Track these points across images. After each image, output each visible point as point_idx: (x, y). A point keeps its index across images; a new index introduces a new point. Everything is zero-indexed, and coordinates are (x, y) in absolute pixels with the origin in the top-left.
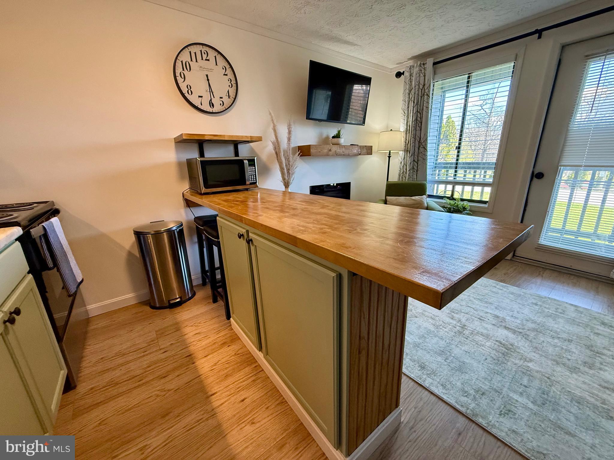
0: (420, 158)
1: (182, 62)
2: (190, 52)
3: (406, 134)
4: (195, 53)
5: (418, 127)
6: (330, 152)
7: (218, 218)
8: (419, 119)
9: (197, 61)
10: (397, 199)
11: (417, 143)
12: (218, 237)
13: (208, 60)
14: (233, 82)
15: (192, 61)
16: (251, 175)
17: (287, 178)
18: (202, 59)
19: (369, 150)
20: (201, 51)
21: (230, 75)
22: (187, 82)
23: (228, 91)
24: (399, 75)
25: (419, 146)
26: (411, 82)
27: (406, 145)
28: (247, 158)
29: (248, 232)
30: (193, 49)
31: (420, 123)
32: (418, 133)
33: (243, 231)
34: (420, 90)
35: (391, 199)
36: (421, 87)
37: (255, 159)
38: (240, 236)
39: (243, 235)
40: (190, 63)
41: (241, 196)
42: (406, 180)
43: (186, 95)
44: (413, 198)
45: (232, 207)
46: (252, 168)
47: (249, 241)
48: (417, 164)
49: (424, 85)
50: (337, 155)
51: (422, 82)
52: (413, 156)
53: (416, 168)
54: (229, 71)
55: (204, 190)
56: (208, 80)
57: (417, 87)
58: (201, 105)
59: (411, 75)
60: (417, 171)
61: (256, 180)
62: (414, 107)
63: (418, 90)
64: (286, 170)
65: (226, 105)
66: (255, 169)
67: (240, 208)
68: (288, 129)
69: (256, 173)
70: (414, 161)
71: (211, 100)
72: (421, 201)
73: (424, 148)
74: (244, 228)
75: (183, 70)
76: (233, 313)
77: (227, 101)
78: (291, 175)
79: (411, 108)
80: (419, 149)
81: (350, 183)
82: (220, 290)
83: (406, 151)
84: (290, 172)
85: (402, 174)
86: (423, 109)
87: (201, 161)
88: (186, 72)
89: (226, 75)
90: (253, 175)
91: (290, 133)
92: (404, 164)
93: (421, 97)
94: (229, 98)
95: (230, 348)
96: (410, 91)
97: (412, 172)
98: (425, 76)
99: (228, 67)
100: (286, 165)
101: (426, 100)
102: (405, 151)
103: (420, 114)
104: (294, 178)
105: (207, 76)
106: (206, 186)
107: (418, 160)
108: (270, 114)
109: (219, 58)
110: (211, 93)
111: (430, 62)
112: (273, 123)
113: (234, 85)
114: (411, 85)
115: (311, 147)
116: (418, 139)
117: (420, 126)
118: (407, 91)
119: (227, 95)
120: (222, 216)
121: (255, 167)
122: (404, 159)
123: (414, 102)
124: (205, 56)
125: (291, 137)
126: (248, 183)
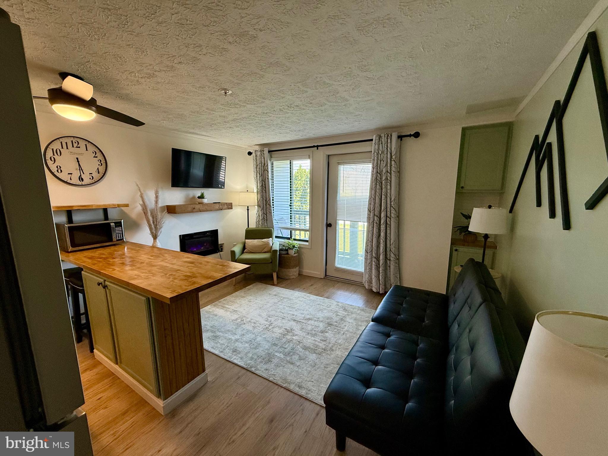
0: (267, 212)
1: (53, 149)
2: (61, 142)
3: (257, 194)
4: (66, 143)
5: (264, 191)
6: (194, 210)
7: (82, 272)
8: (264, 185)
9: (67, 148)
10: (252, 241)
11: (264, 201)
12: (82, 286)
13: (79, 147)
14: (103, 162)
15: (62, 148)
16: (118, 234)
17: (155, 232)
18: (73, 147)
19: (230, 206)
20: (72, 141)
21: (100, 157)
22: (57, 164)
23: (98, 169)
24: (250, 153)
25: (266, 203)
26: (257, 160)
27: (258, 201)
28: (114, 221)
29: (105, 281)
30: (64, 141)
31: (265, 188)
32: (264, 194)
33: (101, 281)
34: (263, 167)
35: (247, 242)
36: (263, 165)
37: (122, 221)
38: (99, 284)
39: (101, 283)
40: (61, 150)
41: (105, 252)
42: (260, 227)
43: (56, 173)
44: (263, 240)
45: (94, 264)
46: (119, 228)
47: (105, 287)
48: (266, 215)
49: (264, 164)
50: (200, 211)
51: (263, 162)
52: (263, 210)
53: (266, 218)
54: (99, 154)
55: (70, 249)
56: (78, 161)
57: (260, 164)
58: (71, 179)
59: (256, 156)
60: (267, 220)
61: (123, 237)
62: (260, 177)
63: (261, 167)
64: (153, 226)
65: (96, 179)
66: (122, 229)
67: (101, 264)
68: (155, 194)
69: (122, 232)
70: (264, 213)
71: (81, 175)
72: (268, 242)
73: (269, 205)
74: (102, 279)
75: (54, 155)
76: (96, 344)
77: (96, 176)
78: (158, 229)
79: (258, 177)
80: (266, 205)
81: (217, 230)
82: (85, 331)
83: (259, 206)
84: (158, 227)
85: (258, 222)
86: (265, 179)
87: (68, 227)
88: (56, 157)
89: (97, 157)
90: (120, 233)
91: (157, 197)
92: (258, 215)
93: (264, 171)
94: (99, 173)
95: (92, 371)
96: (257, 166)
97: (263, 221)
98: (264, 158)
99: (97, 151)
100: (153, 222)
101: (266, 174)
102: (257, 206)
103: (264, 182)
104: (161, 232)
105: (77, 159)
106: (73, 246)
107: (266, 213)
108: (137, 185)
109: (89, 145)
110: (81, 171)
111: (266, 150)
112: (140, 192)
113: (104, 165)
114: (257, 163)
115: (176, 207)
116: (265, 199)
117: (265, 190)
118: (255, 166)
119: (97, 171)
120: (86, 270)
121: (122, 227)
122: (258, 211)
123: (260, 174)
124: (75, 145)
125: (158, 200)
126: (114, 239)
